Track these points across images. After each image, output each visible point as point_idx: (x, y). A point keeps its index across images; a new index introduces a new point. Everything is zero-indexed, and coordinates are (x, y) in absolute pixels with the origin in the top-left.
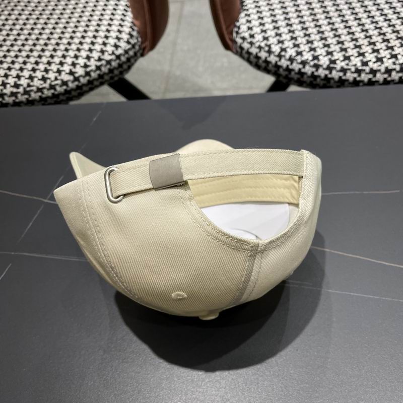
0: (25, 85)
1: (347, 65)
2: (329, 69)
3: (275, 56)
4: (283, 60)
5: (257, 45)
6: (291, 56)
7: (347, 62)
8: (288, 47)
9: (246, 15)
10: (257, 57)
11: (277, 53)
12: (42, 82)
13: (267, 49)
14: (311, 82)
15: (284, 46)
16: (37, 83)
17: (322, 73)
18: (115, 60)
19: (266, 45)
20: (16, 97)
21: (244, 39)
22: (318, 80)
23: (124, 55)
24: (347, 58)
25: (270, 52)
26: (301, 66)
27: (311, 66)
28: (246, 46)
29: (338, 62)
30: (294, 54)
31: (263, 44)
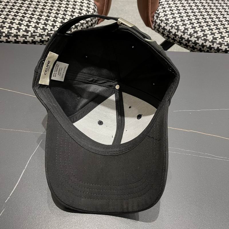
0: (32, 32)
1: (223, 41)
2: (213, 42)
3: (181, 32)
4: (186, 35)
5: (170, 25)
6: (191, 33)
7: (222, 39)
8: (189, 28)
9: (163, 8)
10: (170, 32)
11: (182, 31)
12: (43, 31)
13: (176, 27)
14: (200, 49)
15: (186, 27)
16: (39, 31)
17: (208, 44)
18: (85, 24)
19: (176, 25)
20: (26, 38)
21: (162, 21)
22: (205, 48)
23: (90, 21)
24: (223, 37)
25: (178, 29)
26: (196, 39)
27: (202, 40)
28: (163, 25)
29: (217, 39)
30: (193, 32)
31: (174, 25)
